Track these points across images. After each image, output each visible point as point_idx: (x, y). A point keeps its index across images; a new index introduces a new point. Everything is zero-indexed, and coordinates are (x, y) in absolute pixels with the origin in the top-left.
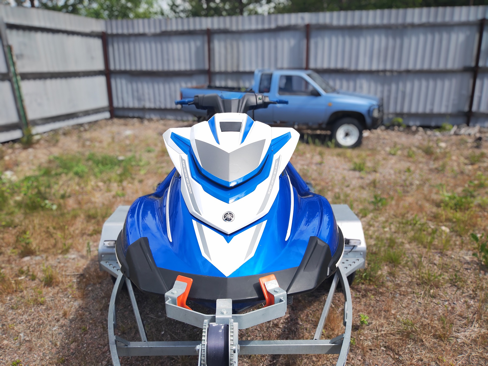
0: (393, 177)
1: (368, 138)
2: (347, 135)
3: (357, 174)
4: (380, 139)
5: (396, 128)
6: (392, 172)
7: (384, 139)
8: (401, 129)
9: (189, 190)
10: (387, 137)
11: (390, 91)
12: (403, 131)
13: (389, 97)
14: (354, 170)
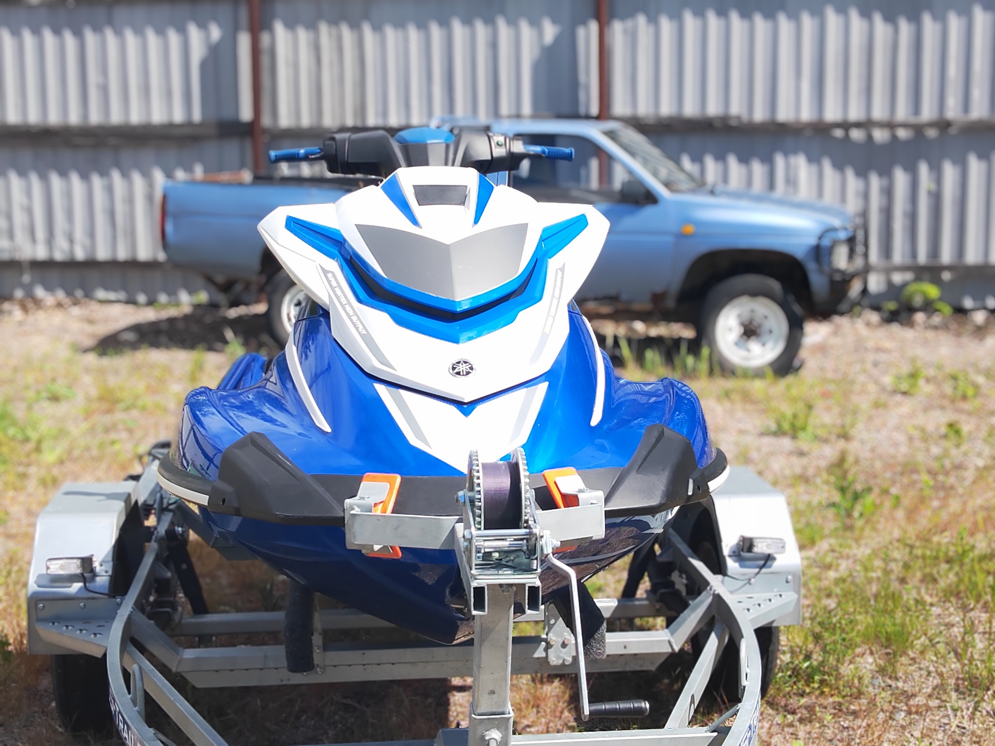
0: (904, 449)
1: (822, 349)
2: (750, 332)
3: (786, 443)
4: (866, 349)
5: (920, 317)
6: (901, 437)
7: (879, 350)
8: (936, 319)
9: (357, 328)
10: (887, 344)
11: (888, 193)
12: (944, 327)
13: (887, 213)
14: (779, 433)
